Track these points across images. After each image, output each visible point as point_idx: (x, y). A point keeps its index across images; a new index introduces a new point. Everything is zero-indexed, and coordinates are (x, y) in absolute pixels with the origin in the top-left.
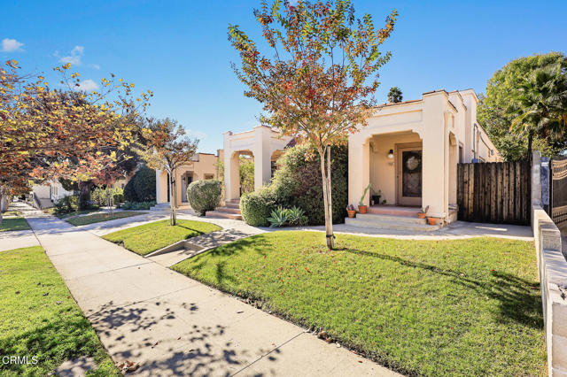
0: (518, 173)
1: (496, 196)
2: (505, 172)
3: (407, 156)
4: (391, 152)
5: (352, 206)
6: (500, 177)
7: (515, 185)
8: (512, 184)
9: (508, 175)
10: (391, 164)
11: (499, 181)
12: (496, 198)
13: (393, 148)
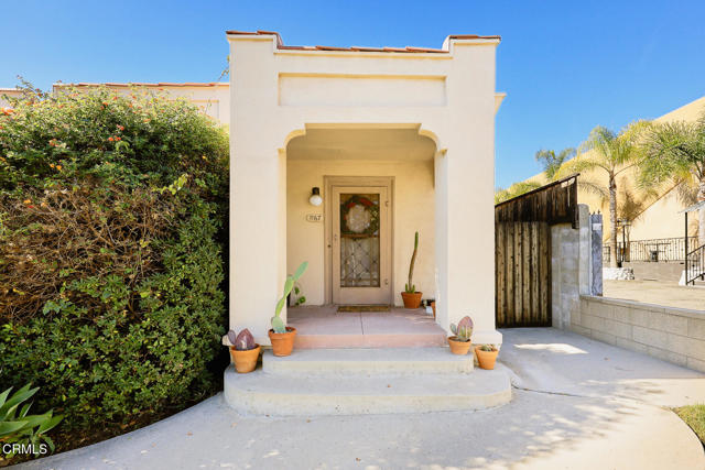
0: (535, 241)
1: (505, 280)
2: (518, 239)
3: (349, 202)
4: (315, 191)
5: (246, 333)
6: (510, 247)
7: (531, 261)
8: (526, 260)
9: (522, 244)
10: (315, 219)
11: (510, 254)
12: (505, 285)
13: (320, 185)
